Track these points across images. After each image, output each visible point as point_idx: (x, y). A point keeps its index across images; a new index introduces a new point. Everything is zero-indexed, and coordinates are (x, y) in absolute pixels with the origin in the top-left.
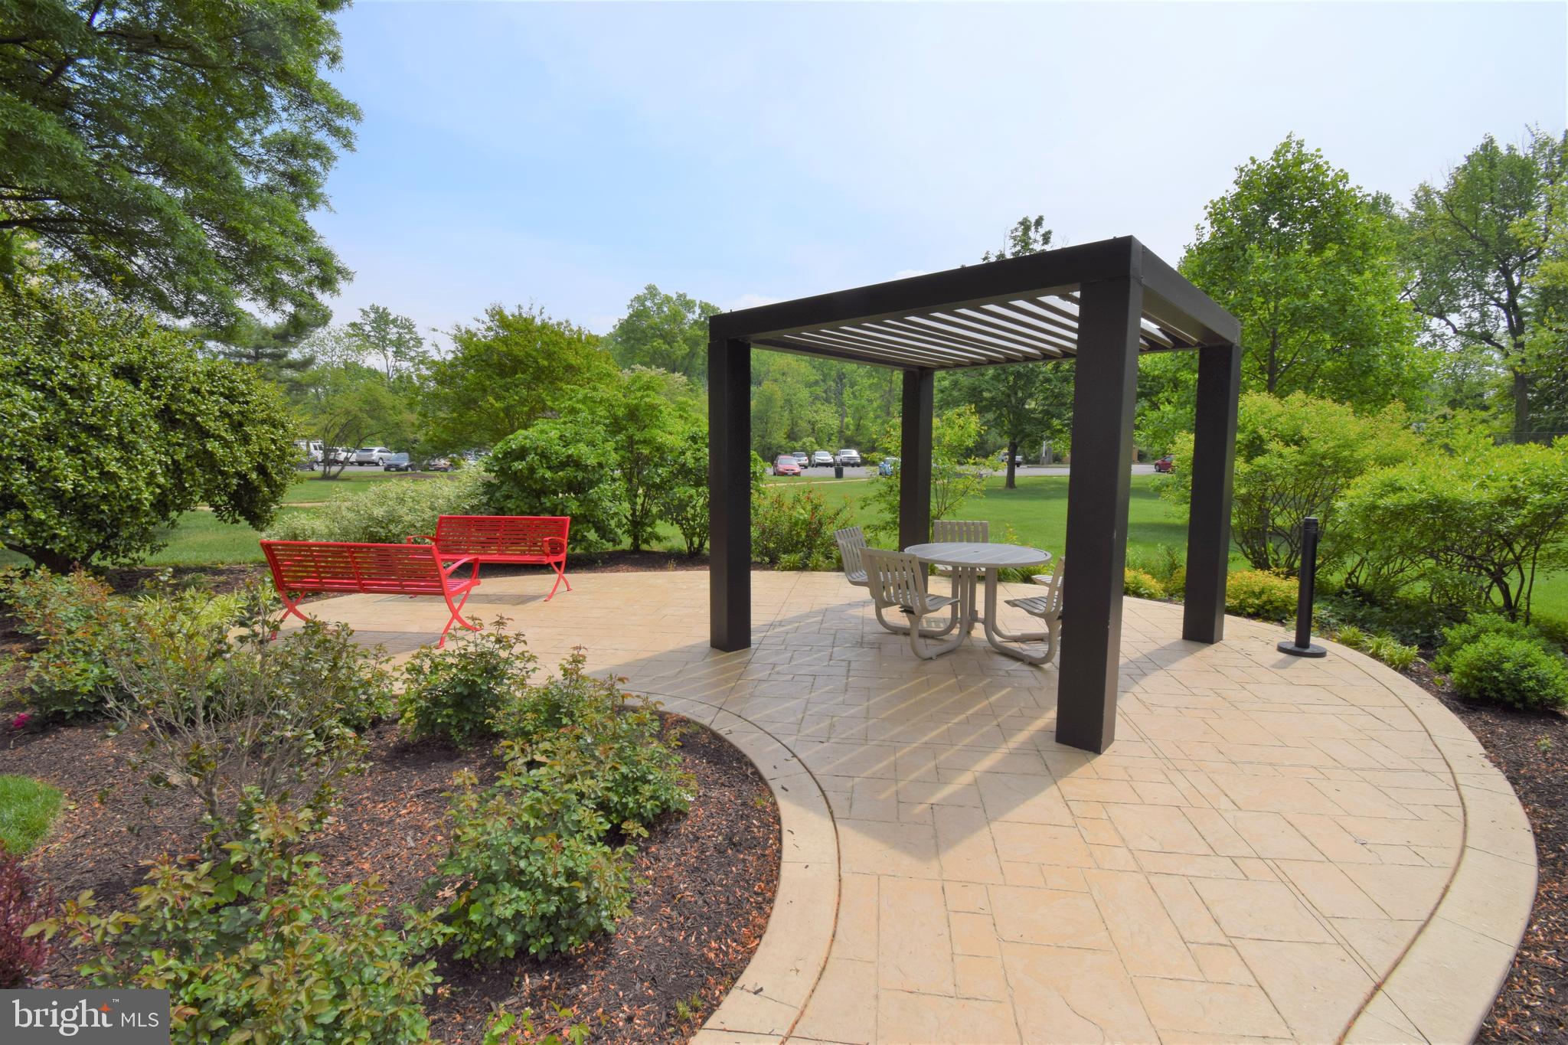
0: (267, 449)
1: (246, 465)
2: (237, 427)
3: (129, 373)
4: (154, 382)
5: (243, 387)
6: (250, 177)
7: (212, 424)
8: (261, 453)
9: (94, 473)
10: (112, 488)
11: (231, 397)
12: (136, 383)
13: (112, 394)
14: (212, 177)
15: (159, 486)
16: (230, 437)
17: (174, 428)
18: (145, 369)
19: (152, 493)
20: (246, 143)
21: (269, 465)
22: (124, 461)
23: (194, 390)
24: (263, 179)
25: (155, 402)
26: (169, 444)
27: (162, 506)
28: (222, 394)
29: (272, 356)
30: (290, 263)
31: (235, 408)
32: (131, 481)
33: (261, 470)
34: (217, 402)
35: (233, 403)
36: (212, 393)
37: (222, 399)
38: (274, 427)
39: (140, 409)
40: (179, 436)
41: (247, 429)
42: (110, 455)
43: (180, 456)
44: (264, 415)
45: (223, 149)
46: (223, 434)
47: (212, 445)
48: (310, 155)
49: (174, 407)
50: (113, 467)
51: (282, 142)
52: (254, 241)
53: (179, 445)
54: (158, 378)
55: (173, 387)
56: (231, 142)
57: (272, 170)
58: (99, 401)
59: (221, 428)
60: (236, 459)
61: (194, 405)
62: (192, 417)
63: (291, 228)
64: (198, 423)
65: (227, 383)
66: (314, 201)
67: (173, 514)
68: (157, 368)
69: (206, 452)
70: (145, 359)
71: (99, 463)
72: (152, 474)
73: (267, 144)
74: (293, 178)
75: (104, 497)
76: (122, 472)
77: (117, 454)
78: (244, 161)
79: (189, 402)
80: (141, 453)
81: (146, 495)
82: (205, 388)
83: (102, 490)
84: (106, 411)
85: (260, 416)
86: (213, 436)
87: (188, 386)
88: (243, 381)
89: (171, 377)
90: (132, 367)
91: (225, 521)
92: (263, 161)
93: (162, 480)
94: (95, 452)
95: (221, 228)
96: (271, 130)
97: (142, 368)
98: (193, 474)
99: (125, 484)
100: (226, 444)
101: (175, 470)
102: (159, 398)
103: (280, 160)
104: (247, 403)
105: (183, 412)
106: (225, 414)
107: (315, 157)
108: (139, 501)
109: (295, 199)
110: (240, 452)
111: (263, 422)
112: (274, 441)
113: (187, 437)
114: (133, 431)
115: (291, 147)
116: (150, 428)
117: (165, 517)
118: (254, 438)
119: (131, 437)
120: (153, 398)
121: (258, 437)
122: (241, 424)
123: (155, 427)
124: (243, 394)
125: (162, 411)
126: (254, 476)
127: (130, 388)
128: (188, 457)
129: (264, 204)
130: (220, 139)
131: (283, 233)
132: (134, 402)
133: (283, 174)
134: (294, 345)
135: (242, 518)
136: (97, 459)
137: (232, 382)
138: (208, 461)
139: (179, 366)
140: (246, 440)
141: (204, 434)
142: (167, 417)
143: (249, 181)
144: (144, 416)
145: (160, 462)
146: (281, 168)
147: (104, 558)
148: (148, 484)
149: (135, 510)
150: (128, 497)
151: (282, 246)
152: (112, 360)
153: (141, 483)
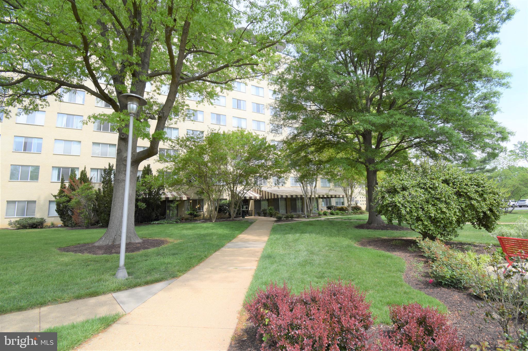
0: (493, 203)
1: (485, 209)
2: (481, 195)
3: (446, 182)
4: (453, 183)
5: (482, 182)
6: (471, 113)
7: (473, 195)
8: (490, 204)
9: (439, 211)
10: (444, 216)
11: (478, 185)
12: (448, 184)
13: (442, 188)
14: (461, 117)
15: (457, 216)
16: (479, 199)
17: (461, 197)
18: (450, 180)
19: (456, 218)
20: (469, 103)
21: (494, 208)
22: (447, 208)
23: (466, 185)
24: (476, 111)
25: (455, 190)
26: (459, 202)
27: (459, 222)
28: (475, 185)
29: (480, 169)
30: (490, 136)
31: (480, 189)
32: (450, 214)
33: (491, 210)
34: (474, 187)
35: (479, 187)
36: (471, 185)
37: (475, 187)
38: (494, 194)
39: (450, 192)
40: (462, 200)
41: (485, 196)
42: (443, 206)
43: (463, 206)
44: (490, 191)
45: (462, 107)
46: (477, 198)
47: (473, 202)
48: (492, 97)
49: (460, 191)
50: (444, 210)
51: (481, 97)
52: (476, 132)
53: (463, 202)
54: (455, 182)
55: (460, 184)
56: (463, 105)
57: (479, 107)
58: (439, 190)
59: (476, 196)
60: (482, 207)
61: (466, 189)
62: (466, 193)
63: (489, 124)
64: (468, 195)
65: (476, 181)
66: (495, 111)
67: (461, 225)
68: (454, 179)
69: (471, 204)
70: (450, 177)
71: (440, 209)
72: (455, 212)
73: (476, 101)
74: (486, 107)
75: (442, 219)
76: (447, 211)
77: (445, 206)
78: (468, 108)
79: (465, 188)
80: (452, 205)
81: (454, 218)
82: (469, 183)
83: (442, 217)
84: (441, 194)
85: (489, 191)
86: (473, 199)
87: (464, 184)
88: (482, 179)
89: (459, 181)
90: (447, 180)
91: (476, 228)
92: (475, 106)
93: (458, 214)
94: (439, 205)
95: (464, 132)
96: (476, 95)
97: (449, 180)
98: (468, 212)
99: (448, 215)
100: (478, 202)
101: (463, 211)
102: (456, 188)
103: (481, 103)
104: (484, 187)
105: (463, 192)
106: (477, 192)
107: (494, 96)
108: (452, 220)
109: (488, 113)
110: (483, 204)
111: (490, 193)
112: (495, 200)
113: (465, 200)
114: (449, 199)
115: (485, 97)
116: (454, 198)
117: (459, 226)
118: (488, 199)
119: (449, 201)
120: (454, 188)
121: (489, 199)
122: (482, 195)
123: (455, 197)
124: (482, 184)
125: (457, 192)
126: (489, 212)
127: (447, 186)
128: (466, 207)
129: (479, 119)
130: (460, 105)
131: (486, 126)
132: (448, 190)
133: (482, 107)
134: (487, 164)
135: (482, 228)
136: (440, 207)
137: (478, 180)
138: (472, 207)
139: (460, 178)
140: (485, 200)
141: (470, 199)
142: (458, 194)
143: (472, 113)
144: (452, 194)
145: (457, 208)
146: (482, 105)
147: (441, 237)
148: (454, 215)
149: (451, 223)
150: (449, 218)
151: (487, 131)
152: (441, 178)
153: (452, 215)
